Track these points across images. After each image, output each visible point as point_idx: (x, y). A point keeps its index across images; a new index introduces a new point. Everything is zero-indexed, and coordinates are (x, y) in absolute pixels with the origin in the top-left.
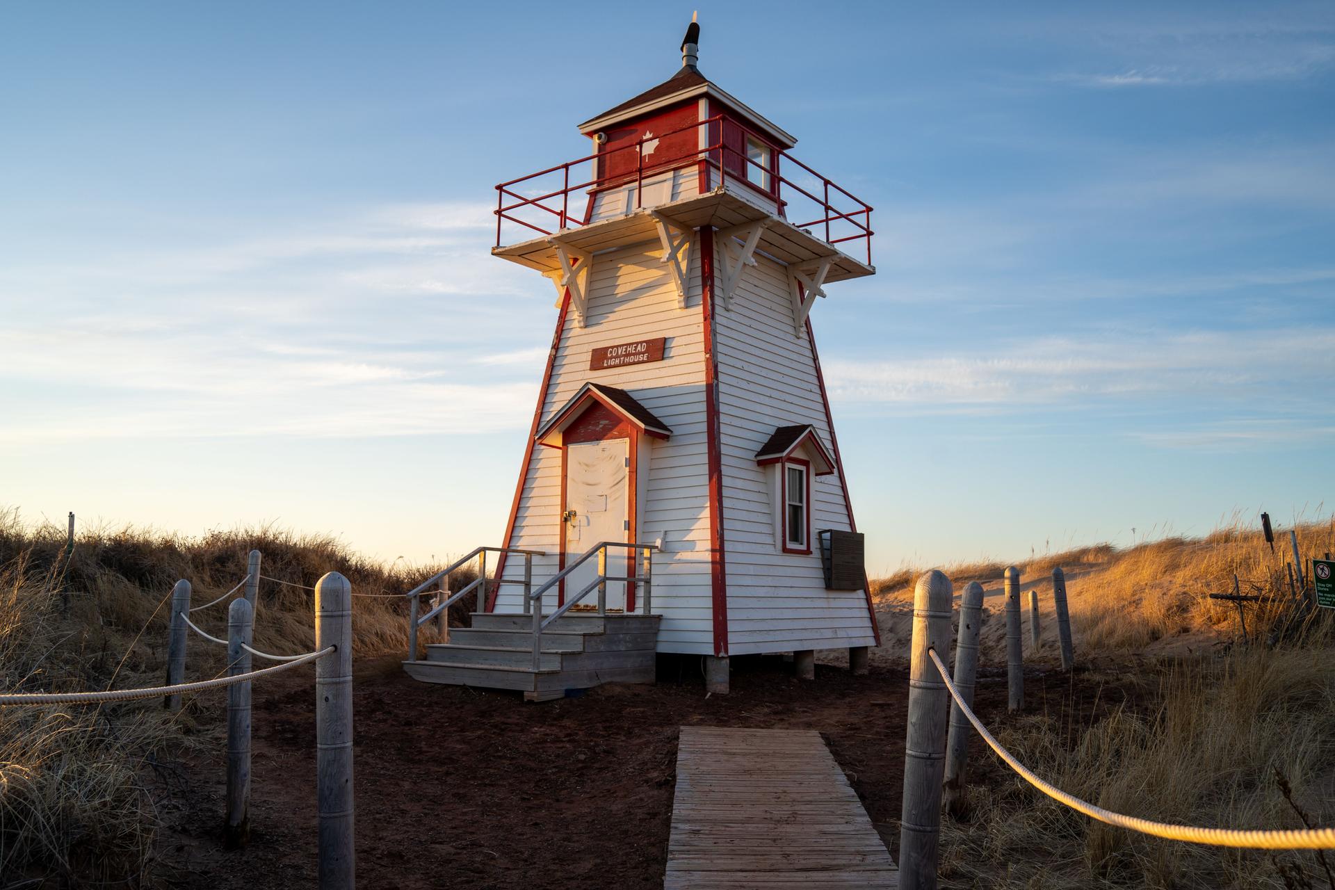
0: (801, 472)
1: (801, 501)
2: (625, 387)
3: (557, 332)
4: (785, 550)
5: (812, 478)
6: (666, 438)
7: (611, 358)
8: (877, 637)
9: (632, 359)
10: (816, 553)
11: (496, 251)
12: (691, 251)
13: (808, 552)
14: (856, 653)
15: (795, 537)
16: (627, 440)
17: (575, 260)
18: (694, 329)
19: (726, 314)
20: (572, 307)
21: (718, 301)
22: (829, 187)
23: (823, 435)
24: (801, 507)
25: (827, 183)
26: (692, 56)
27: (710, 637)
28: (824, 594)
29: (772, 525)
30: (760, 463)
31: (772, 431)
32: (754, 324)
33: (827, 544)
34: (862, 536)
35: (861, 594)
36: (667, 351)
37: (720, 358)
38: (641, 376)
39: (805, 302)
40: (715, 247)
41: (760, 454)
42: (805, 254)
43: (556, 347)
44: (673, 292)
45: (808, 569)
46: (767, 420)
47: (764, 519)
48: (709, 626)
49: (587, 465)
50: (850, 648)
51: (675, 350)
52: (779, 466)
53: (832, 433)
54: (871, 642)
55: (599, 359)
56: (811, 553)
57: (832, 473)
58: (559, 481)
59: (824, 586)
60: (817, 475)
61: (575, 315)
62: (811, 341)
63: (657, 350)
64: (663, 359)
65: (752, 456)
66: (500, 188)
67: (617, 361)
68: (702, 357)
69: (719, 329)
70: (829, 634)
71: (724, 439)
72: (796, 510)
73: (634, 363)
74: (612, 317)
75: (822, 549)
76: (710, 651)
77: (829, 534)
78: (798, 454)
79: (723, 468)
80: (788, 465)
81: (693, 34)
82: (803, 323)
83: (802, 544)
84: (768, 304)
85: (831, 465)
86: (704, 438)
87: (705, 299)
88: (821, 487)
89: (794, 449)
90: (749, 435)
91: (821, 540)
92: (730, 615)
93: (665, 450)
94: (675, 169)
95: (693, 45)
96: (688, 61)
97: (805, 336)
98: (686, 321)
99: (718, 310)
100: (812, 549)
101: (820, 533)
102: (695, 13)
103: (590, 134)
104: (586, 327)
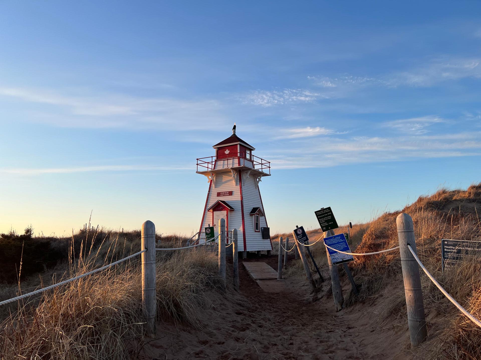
0: (258, 216)
1: (258, 222)
2: (225, 200)
3: (209, 188)
4: (255, 231)
5: (260, 217)
6: (233, 211)
7: (221, 194)
8: (272, 248)
9: (226, 195)
10: (261, 232)
11: (197, 172)
12: (237, 175)
13: (259, 232)
14: (269, 251)
15: (257, 229)
16: (226, 211)
17: (213, 174)
18: (238, 190)
19: (244, 187)
20: (212, 183)
21: (242, 184)
22: (262, 160)
23: (261, 208)
24: (258, 223)
25: (262, 159)
26: (234, 132)
27: (243, 248)
28: (262, 240)
29: (253, 227)
30: (250, 215)
31: (252, 208)
32: (249, 188)
33: (263, 230)
34: (269, 228)
35: (269, 239)
36: (233, 194)
37: (243, 195)
38: (228, 198)
39: (258, 182)
40: (241, 174)
41: (250, 213)
42: (258, 173)
43: (209, 191)
44: (234, 182)
45: (259, 235)
46: (251, 206)
47: (252, 225)
48: (243, 246)
49: (218, 216)
50: (267, 250)
51: (234, 193)
52: (254, 215)
53: (263, 208)
54: (271, 249)
55: (219, 194)
56: (260, 232)
57: (263, 216)
58: (212, 218)
59: (262, 238)
60: (261, 216)
61: (213, 185)
62: (259, 189)
63: (231, 193)
64: (232, 195)
65: (249, 214)
66: (197, 159)
67: (223, 195)
68: (240, 195)
69: (243, 190)
70: (263, 247)
71: (244, 211)
72: (257, 224)
73: (226, 196)
74: (222, 186)
75: (262, 231)
76: (243, 250)
77: (263, 228)
78: (257, 213)
79: (244, 216)
80: (255, 215)
81: (235, 128)
82: (257, 186)
83: (258, 230)
84: (251, 183)
85: (263, 214)
86: (241, 211)
87: (240, 184)
88: (261, 218)
89: (257, 212)
90: (248, 210)
91: (261, 229)
92: (247, 244)
93: (233, 213)
94: (233, 159)
95: (235, 130)
96: (234, 133)
97: (257, 188)
98: (236, 188)
99: (243, 186)
100: (260, 231)
101: (261, 228)
102: (235, 123)
103: (215, 148)
104: (215, 188)
